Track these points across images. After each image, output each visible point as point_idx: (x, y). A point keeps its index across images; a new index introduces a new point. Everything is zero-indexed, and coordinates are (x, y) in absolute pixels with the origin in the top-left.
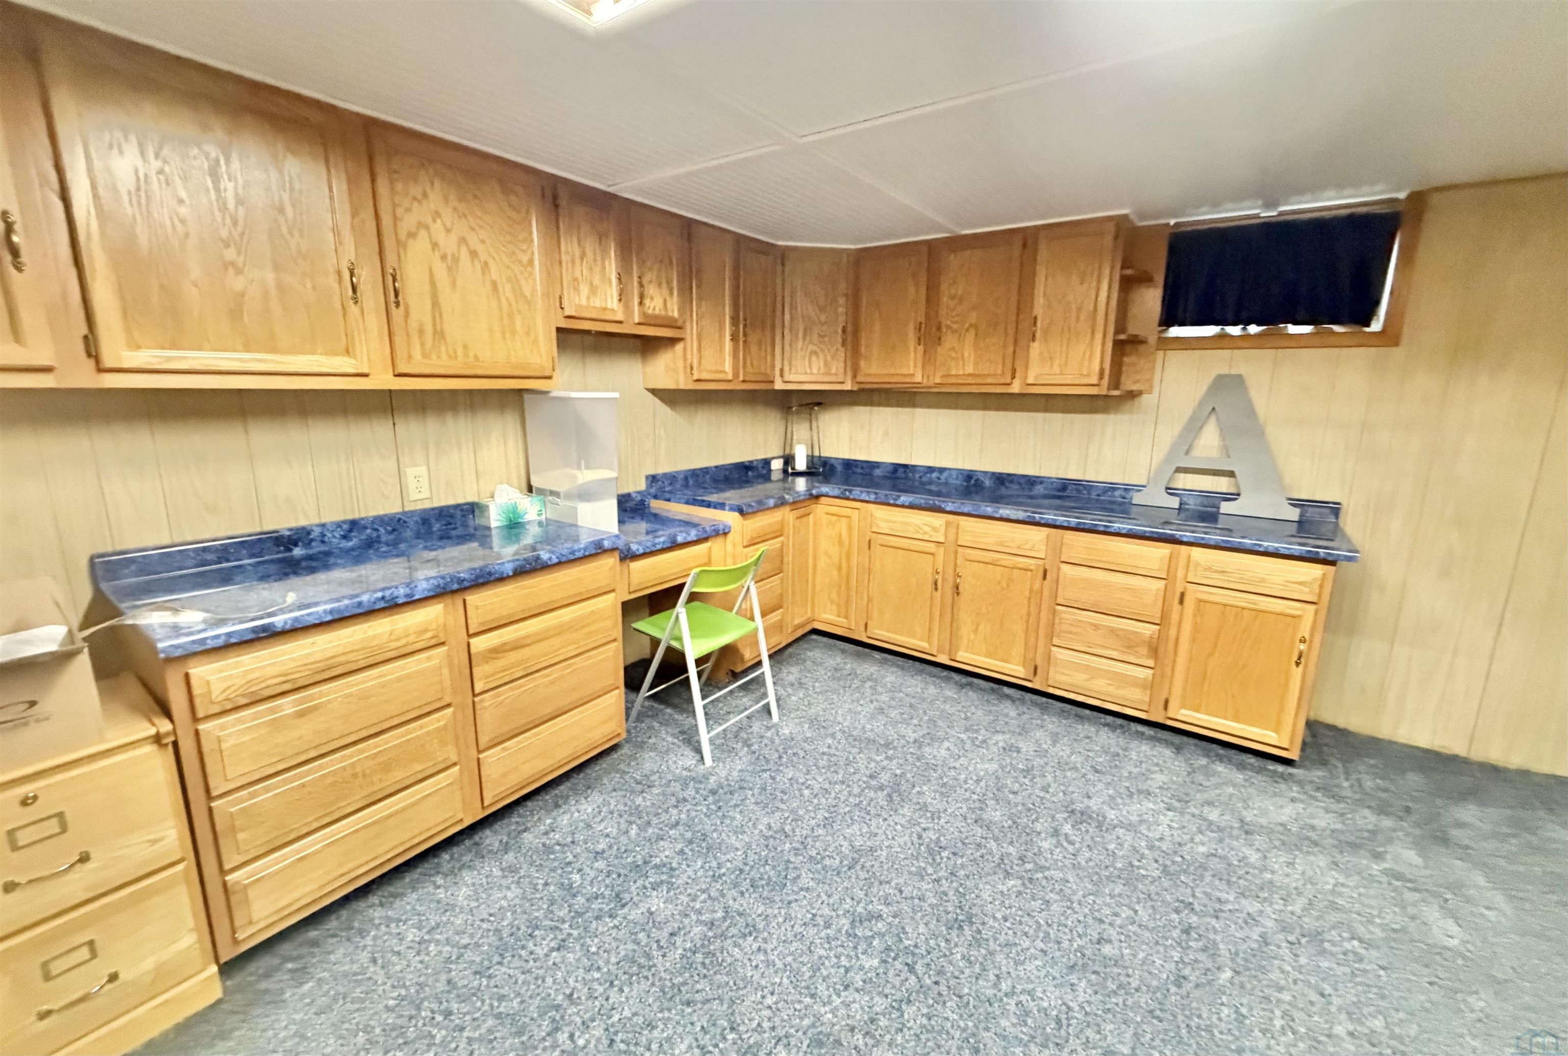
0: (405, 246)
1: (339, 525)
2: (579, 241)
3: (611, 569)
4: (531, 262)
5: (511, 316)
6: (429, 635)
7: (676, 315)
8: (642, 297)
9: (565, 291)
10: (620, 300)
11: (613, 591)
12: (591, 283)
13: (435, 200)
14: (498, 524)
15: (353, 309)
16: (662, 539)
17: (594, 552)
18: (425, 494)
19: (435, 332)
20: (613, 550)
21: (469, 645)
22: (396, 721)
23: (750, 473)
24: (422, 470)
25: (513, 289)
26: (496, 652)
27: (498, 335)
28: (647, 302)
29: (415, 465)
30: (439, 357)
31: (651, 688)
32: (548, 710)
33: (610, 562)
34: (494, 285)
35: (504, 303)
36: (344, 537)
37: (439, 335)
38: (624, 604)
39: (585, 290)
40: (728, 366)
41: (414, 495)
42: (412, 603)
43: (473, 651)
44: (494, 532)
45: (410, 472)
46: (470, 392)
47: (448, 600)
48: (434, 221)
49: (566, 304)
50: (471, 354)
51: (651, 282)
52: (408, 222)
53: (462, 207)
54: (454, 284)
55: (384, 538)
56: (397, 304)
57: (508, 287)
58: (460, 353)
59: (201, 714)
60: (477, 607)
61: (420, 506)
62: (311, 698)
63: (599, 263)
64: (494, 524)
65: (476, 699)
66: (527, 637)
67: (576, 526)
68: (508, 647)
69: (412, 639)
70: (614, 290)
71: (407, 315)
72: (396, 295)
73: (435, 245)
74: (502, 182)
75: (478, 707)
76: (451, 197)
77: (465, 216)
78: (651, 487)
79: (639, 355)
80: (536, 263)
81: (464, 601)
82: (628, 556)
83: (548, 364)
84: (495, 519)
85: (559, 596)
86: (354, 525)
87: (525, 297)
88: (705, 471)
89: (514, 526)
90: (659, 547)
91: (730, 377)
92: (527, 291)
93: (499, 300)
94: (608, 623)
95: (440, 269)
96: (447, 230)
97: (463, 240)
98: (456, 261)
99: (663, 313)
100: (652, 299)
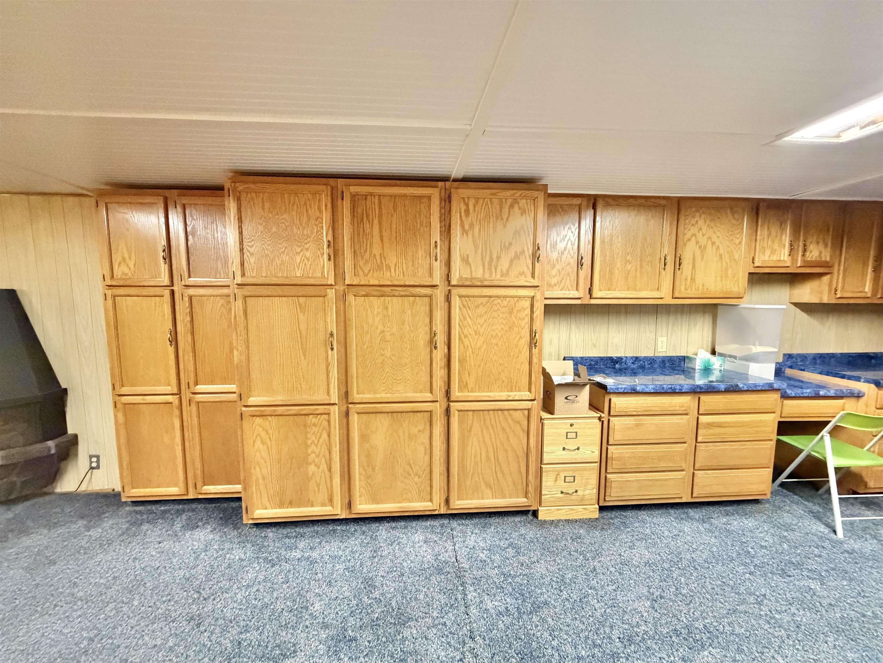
0: (685, 245)
1: (632, 358)
2: (768, 229)
3: (775, 400)
4: (740, 243)
5: (726, 269)
6: (683, 409)
7: (828, 259)
8: (805, 251)
9: (757, 255)
10: (790, 255)
11: (774, 412)
12: (772, 249)
13: (701, 222)
14: (700, 368)
15: (663, 272)
16: (808, 391)
17: (767, 388)
18: (664, 349)
19: (691, 279)
20: (778, 390)
21: (698, 418)
22: (665, 441)
23: (873, 361)
24: (665, 339)
25: (730, 256)
26: (710, 425)
27: (719, 279)
28: (807, 254)
29: (662, 336)
30: (691, 290)
31: (787, 478)
32: (731, 463)
33: (776, 396)
34: (721, 256)
35: (724, 264)
36: (633, 363)
37: (693, 280)
38: (780, 423)
39: (768, 252)
40: (868, 288)
41: (660, 350)
42: (681, 393)
43: (700, 421)
44: (697, 371)
45: (660, 339)
46: (691, 305)
47: (693, 395)
48: (699, 232)
49: (756, 259)
50: (705, 288)
51: (811, 242)
52: (689, 235)
53: (712, 224)
54: (703, 258)
55: (647, 366)
56: (679, 269)
57: (727, 256)
58: (701, 288)
59: (612, 414)
60: (705, 402)
61: (661, 355)
62: (641, 420)
63: (778, 237)
64: (697, 367)
65: (697, 444)
66: (725, 423)
67: (747, 374)
68: (715, 425)
69: (677, 408)
70: (787, 252)
71: (682, 273)
72: (680, 265)
73: (697, 242)
74: (732, 209)
75: (697, 448)
76: (707, 221)
77: (712, 227)
78: (788, 361)
79: (788, 284)
80: (743, 243)
81: (699, 398)
82: (785, 396)
83: (742, 291)
84: (698, 365)
85: (743, 407)
86: (637, 358)
87: (735, 260)
88: (832, 356)
89: (707, 370)
90: (805, 395)
91: (869, 295)
92: (736, 256)
93: (722, 263)
94: (769, 429)
95: (698, 252)
96: (703, 235)
97: (710, 238)
98: (705, 247)
99: (818, 259)
100: (811, 252)
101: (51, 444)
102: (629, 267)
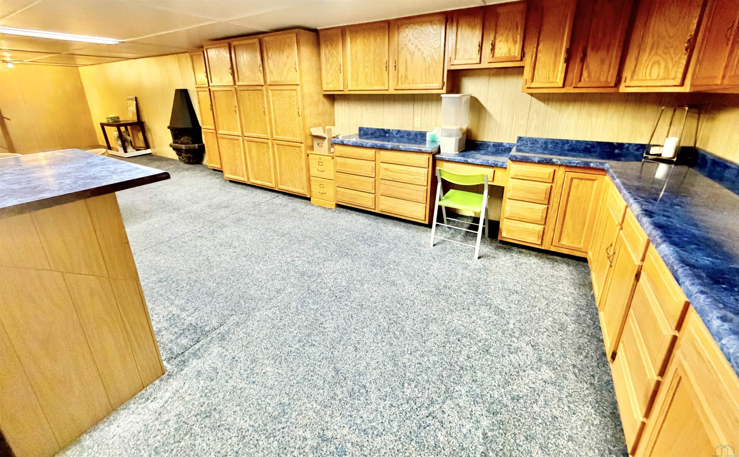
0: (400, 53)
4: (439, 47)
6: (371, 157)
7: (517, 54)
8: (494, 49)
10: (479, 54)
13: (410, 35)
15: (386, 73)
20: (428, 153)
22: (363, 175)
24: (419, 119)
25: (431, 58)
26: (385, 169)
32: (399, 195)
34: (424, 58)
35: (427, 65)
37: (406, 77)
40: (559, 78)
41: (416, 126)
44: (427, 142)
47: (375, 150)
48: (409, 43)
50: (415, 82)
51: (500, 41)
52: (402, 45)
53: (418, 35)
54: (412, 61)
55: (405, 137)
56: (395, 70)
57: (429, 58)
58: (411, 82)
61: (417, 130)
64: (428, 139)
69: (367, 156)
70: (477, 51)
71: (398, 73)
72: (395, 67)
73: (408, 50)
74: (431, 21)
76: (415, 34)
77: (418, 38)
82: (441, 159)
83: (441, 84)
87: (435, 61)
89: (434, 142)
92: (436, 58)
93: (425, 63)
94: (422, 178)
95: (409, 57)
96: (412, 44)
97: (416, 46)
98: (414, 53)
99: (507, 55)
100: (500, 49)
101: (196, 145)
102: (367, 70)
